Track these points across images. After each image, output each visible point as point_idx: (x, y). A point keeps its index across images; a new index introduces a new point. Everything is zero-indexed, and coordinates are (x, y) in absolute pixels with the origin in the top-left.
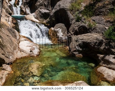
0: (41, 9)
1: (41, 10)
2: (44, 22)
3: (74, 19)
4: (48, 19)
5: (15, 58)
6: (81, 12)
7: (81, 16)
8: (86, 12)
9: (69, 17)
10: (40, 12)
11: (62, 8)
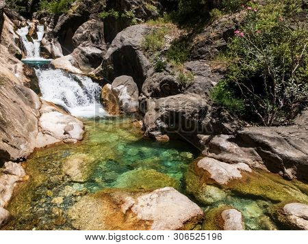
0: (84, 46)
1: (84, 49)
2: (93, 73)
3: (151, 67)
4: (99, 68)
5: (32, 148)
6: (164, 54)
7: (164, 60)
8: (174, 52)
9: (141, 62)
10: (83, 52)
11: (128, 44)
